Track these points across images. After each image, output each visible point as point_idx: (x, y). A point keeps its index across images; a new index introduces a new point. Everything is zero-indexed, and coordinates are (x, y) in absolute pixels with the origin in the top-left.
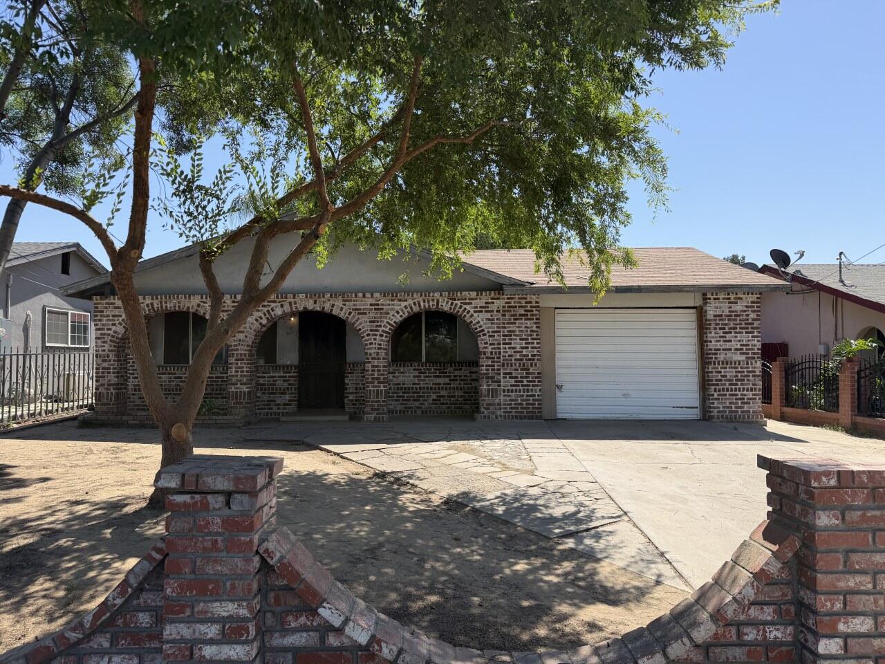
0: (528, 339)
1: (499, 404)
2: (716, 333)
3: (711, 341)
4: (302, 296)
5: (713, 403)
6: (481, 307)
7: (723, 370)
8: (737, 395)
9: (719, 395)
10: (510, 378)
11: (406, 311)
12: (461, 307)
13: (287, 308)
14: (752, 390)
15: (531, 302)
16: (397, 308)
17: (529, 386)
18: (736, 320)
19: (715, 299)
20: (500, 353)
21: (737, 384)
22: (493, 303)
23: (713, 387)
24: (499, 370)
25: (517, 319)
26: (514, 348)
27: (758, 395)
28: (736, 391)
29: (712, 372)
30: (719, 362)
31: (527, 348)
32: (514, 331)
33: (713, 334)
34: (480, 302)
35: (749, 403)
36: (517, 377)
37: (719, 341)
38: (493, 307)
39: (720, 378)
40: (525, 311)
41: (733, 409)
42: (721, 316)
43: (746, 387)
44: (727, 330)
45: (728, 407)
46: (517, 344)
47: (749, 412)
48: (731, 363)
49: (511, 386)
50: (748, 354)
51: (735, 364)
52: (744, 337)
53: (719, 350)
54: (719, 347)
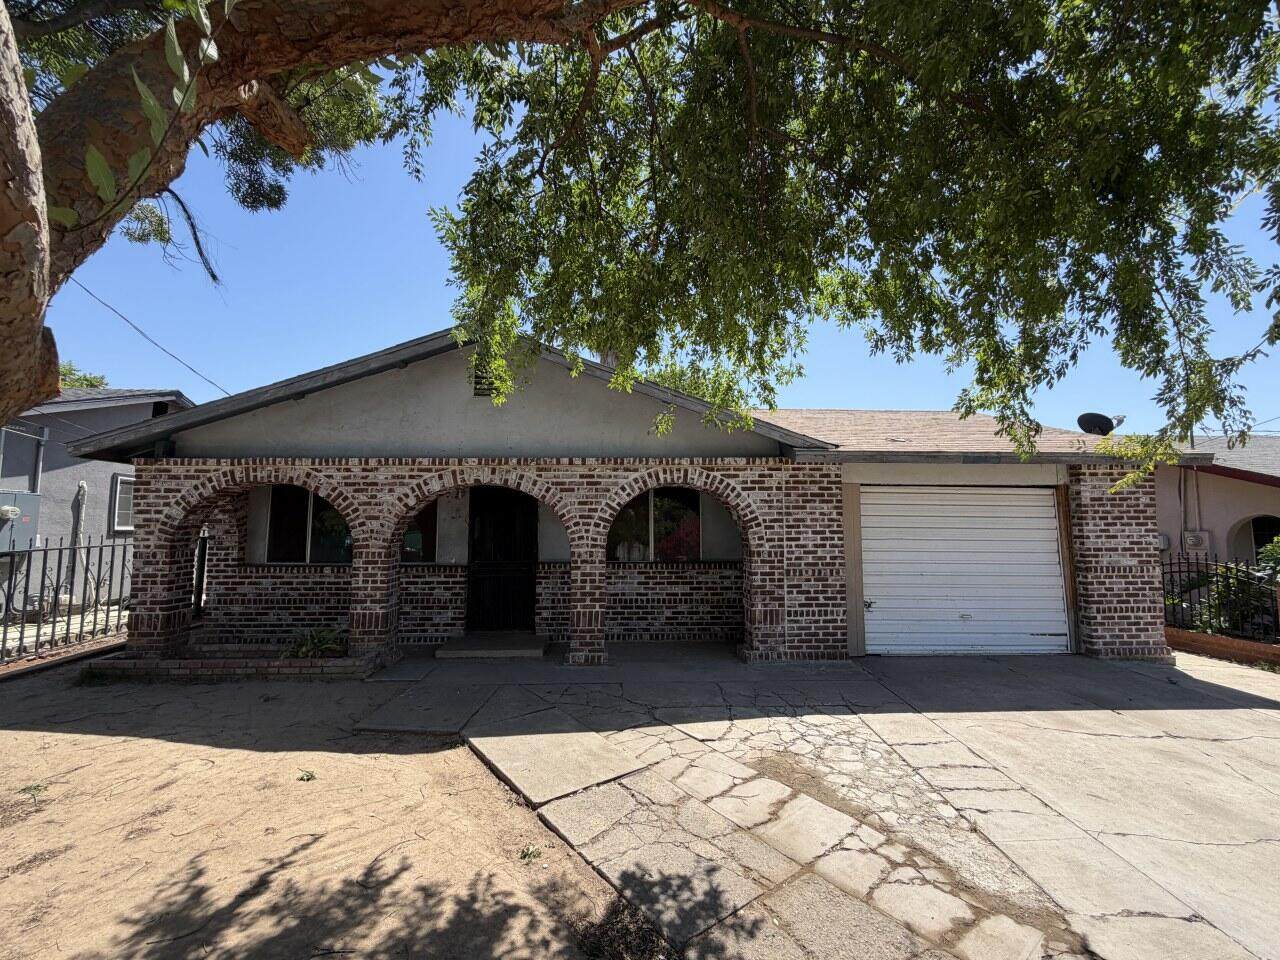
0: (824, 532)
1: (783, 635)
2: (1095, 525)
3: (1088, 537)
4: (473, 462)
5: (1096, 630)
6: (752, 482)
7: (1107, 581)
8: (1129, 618)
9: (1103, 618)
10: (798, 592)
11: (636, 487)
12: (721, 481)
13: (448, 481)
14: (1149, 610)
15: (828, 476)
16: (622, 482)
17: (828, 605)
18: (1122, 506)
19: (1091, 474)
20: (782, 554)
21: (1128, 602)
22: (771, 476)
23: (1095, 606)
24: (780, 580)
25: (808, 501)
26: (803, 546)
27: (1159, 617)
28: (1127, 611)
29: (1092, 583)
30: (1102, 568)
31: (824, 546)
32: (803, 520)
33: (1091, 527)
34: (751, 475)
35: (1147, 630)
36: (809, 592)
37: (1100, 537)
38: (772, 482)
39: (1104, 592)
40: (820, 488)
41: (1126, 639)
42: (1101, 499)
43: (1141, 606)
44: (1110, 521)
45: (1118, 636)
46: (809, 539)
47: (1148, 643)
48: (1119, 571)
49: (801, 605)
50: (1141, 556)
51: (1125, 571)
52: (1134, 531)
53: (1100, 550)
54: (1100, 546)
